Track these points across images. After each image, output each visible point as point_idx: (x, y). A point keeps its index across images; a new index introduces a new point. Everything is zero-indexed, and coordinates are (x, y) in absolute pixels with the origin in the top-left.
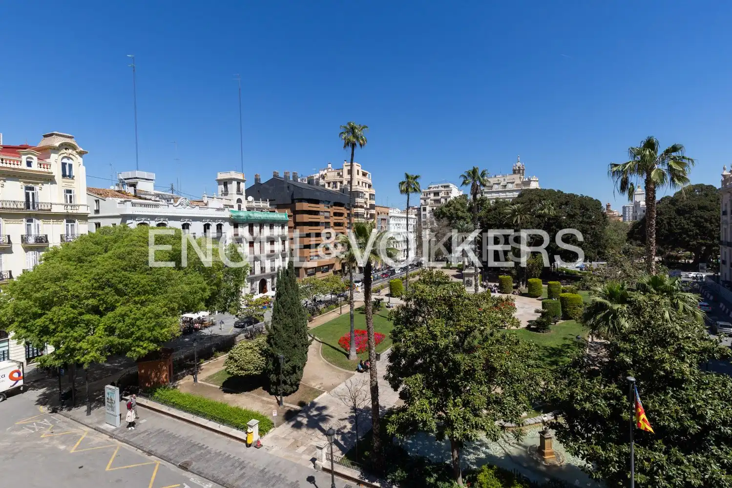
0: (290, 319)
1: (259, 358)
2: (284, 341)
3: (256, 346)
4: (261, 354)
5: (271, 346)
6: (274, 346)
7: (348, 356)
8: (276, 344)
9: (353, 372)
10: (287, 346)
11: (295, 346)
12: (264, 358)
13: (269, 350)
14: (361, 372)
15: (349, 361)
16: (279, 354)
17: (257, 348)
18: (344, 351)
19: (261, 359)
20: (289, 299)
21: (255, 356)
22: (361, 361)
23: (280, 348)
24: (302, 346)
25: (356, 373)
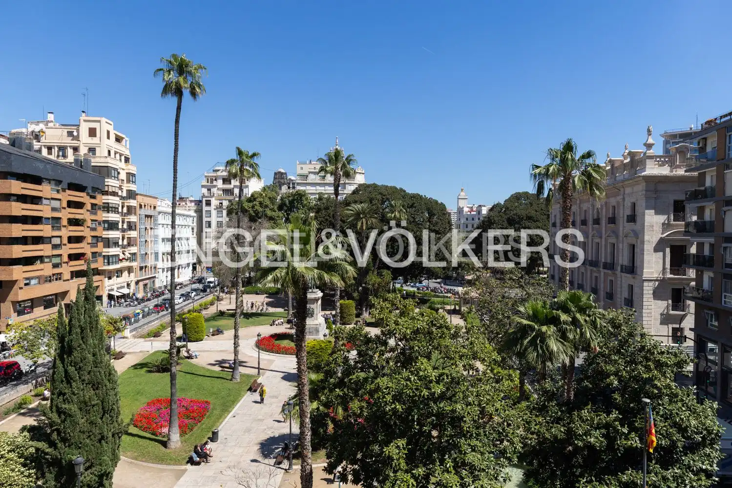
0: (92, 392)
1: (22, 473)
2: (83, 432)
3: (9, 451)
4: (24, 465)
5: (52, 444)
6: (59, 445)
7: (165, 444)
8: (64, 440)
9: (183, 467)
10: (88, 441)
11: (103, 438)
12: (31, 471)
13: (47, 454)
14: (198, 464)
15: (168, 451)
16: (74, 458)
17: (12, 455)
18: (154, 437)
19: (26, 473)
20: (90, 357)
21: (13, 470)
22: (196, 447)
23: (73, 446)
24: (113, 436)
25: (189, 466)
